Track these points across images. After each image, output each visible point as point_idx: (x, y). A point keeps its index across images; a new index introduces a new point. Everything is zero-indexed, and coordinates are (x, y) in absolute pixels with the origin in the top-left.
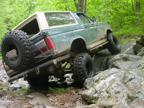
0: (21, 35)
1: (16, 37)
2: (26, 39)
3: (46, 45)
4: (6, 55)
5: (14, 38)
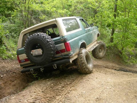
2: (51, 42)
3: (65, 48)
4: (31, 52)
5: (42, 40)
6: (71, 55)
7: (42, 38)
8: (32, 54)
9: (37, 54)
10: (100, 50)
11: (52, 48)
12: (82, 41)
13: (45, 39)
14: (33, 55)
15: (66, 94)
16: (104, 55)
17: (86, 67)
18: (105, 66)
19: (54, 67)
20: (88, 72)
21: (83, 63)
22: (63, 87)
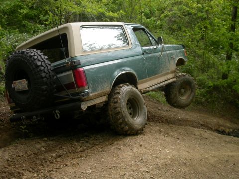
0: (39, 60)
1: (30, 61)
2: (44, 67)
4: (13, 85)
5: (27, 63)
6: (83, 96)
7: (28, 58)
8: (14, 88)
9: (20, 88)
10: (182, 91)
11: (45, 79)
12: (124, 70)
13: (33, 61)
14: (16, 90)
15: (50, 171)
16: (189, 100)
17: (124, 121)
18: (202, 123)
19: (55, 115)
20: (129, 132)
21: (118, 113)
22: (60, 156)
